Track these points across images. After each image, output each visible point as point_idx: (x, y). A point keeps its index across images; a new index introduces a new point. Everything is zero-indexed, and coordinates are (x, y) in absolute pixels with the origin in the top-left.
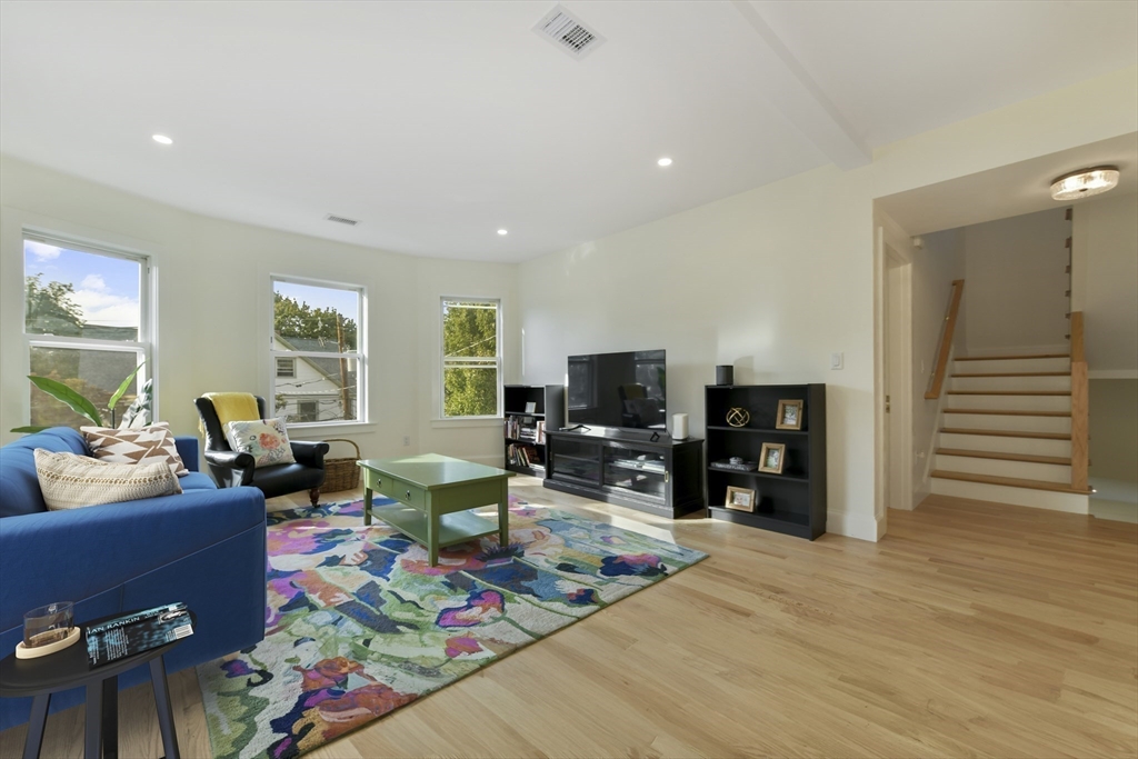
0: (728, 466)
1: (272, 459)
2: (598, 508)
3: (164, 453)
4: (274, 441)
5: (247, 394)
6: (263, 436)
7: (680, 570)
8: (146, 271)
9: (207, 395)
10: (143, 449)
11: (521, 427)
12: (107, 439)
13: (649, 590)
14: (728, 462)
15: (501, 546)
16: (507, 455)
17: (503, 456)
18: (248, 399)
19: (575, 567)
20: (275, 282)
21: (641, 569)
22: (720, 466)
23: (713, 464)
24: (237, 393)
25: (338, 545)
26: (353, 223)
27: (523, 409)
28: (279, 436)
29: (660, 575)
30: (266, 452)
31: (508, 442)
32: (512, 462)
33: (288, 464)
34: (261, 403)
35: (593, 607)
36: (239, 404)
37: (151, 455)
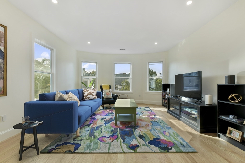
0: (227, 118)
1: (108, 97)
2: (176, 122)
3: (92, 94)
4: (109, 94)
5: (108, 85)
6: (107, 93)
7: (177, 152)
8: (97, 65)
9: (102, 85)
10: (89, 93)
11: (166, 95)
12: (85, 91)
13: (156, 154)
14: (229, 117)
15: (134, 125)
16: (163, 102)
17: (162, 102)
18: (108, 86)
19: (144, 137)
20: (115, 64)
21: (163, 146)
22: (223, 117)
23: (220, 116)
24: (106, 85)
25: (109, 116)
26: (125, 50)
27: (167, 90)
28: (110, 93)
29: (166, 151)
30: (107, 96)
31: (163, 99)
32: (164, 104)
33: (111, 98)
34: (110, 87)
35: (132, 151)
36: (106, 86)
37: (90, 94)
